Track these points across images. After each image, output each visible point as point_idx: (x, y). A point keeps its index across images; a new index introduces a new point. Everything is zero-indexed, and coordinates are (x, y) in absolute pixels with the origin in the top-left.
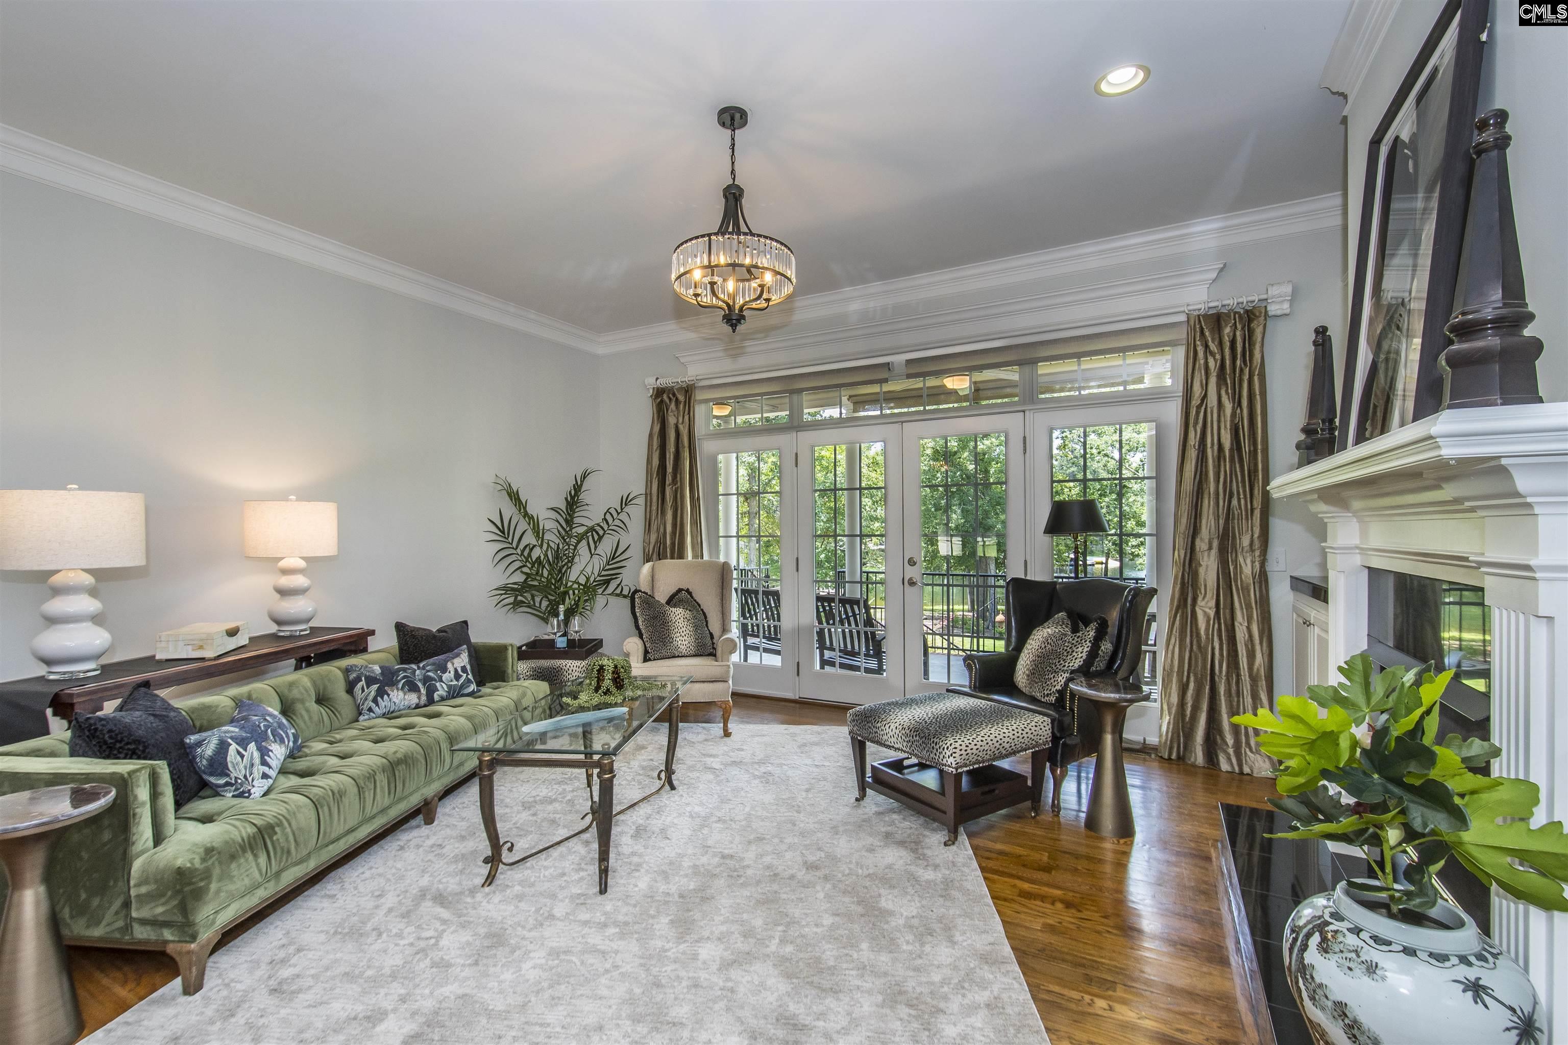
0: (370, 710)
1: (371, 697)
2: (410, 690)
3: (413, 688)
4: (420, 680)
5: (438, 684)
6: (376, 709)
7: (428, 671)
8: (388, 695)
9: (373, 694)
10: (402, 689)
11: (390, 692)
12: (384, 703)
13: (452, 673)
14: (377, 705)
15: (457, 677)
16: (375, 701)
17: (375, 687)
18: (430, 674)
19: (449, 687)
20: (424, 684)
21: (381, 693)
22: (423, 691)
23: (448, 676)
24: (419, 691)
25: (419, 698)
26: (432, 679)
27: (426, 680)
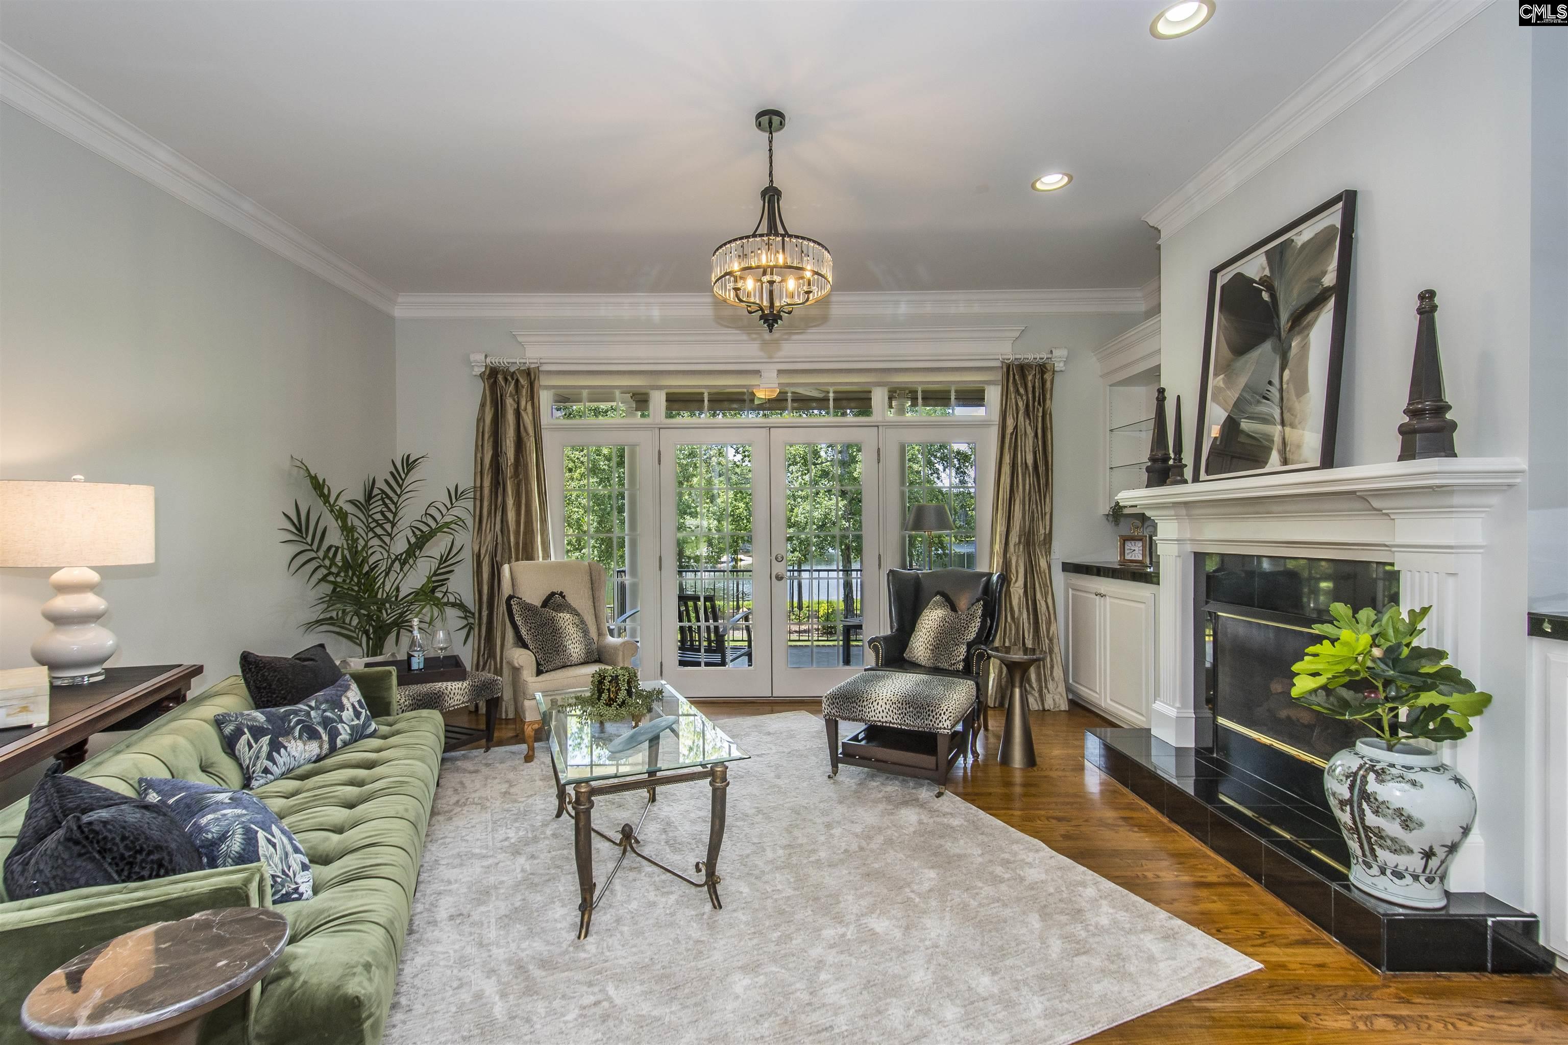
0: (266, 771)
1: (264, 754)
2: (310, 738)
3: (313, 735)
4: (319, 723)
5: (339, 726)
6: (274, 769)
7: (325, 711)
8: (286, 748)
9: (265, 749)
10: (300, 737)
11: (286, 744)
12: (282, 759)
13: (351, 709)
14: (275, 763)
15: (357, 715)
16: (270, 757)
17: (266, 740)
18: (328, 714)
19: (352, 728)
20: (325, 728)
21: (275, 746)
22: (325, 737)
23: (347, 714)
24: (321, 738)
25: (321, 747)
26: (333, 721)
27: (326, 722)
